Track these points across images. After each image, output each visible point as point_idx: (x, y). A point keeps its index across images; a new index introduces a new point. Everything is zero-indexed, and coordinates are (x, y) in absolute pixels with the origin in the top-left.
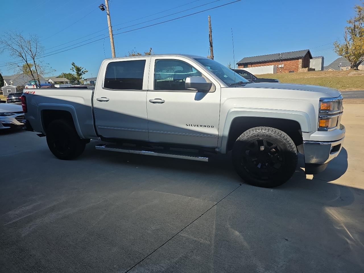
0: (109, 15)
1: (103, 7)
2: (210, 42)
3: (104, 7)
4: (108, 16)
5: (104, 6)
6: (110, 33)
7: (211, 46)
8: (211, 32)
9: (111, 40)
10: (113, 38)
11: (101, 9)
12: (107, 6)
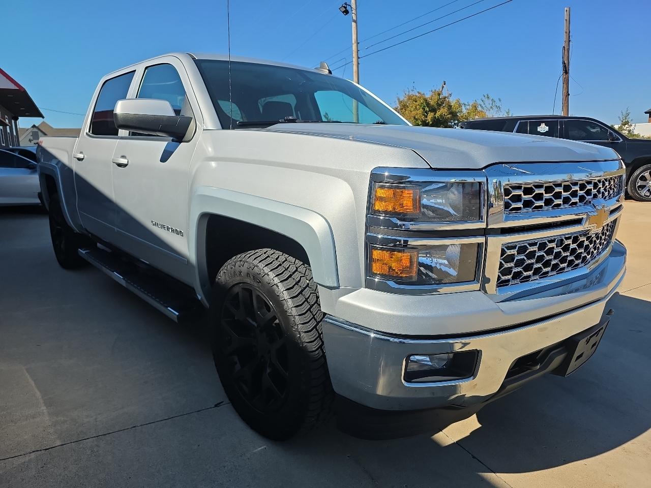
0: (355, 22)
1: (345, 8)
2: (564, 63)
3: (348, 8)
4: (354, 24)
5: (349, 5)
6: (355, 55)
7: (566, 71)
8: (570, 41)
9: (355, 68)
10: (358, 64)
11: (343, 12)
12: (353, 6)
